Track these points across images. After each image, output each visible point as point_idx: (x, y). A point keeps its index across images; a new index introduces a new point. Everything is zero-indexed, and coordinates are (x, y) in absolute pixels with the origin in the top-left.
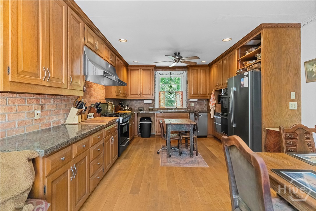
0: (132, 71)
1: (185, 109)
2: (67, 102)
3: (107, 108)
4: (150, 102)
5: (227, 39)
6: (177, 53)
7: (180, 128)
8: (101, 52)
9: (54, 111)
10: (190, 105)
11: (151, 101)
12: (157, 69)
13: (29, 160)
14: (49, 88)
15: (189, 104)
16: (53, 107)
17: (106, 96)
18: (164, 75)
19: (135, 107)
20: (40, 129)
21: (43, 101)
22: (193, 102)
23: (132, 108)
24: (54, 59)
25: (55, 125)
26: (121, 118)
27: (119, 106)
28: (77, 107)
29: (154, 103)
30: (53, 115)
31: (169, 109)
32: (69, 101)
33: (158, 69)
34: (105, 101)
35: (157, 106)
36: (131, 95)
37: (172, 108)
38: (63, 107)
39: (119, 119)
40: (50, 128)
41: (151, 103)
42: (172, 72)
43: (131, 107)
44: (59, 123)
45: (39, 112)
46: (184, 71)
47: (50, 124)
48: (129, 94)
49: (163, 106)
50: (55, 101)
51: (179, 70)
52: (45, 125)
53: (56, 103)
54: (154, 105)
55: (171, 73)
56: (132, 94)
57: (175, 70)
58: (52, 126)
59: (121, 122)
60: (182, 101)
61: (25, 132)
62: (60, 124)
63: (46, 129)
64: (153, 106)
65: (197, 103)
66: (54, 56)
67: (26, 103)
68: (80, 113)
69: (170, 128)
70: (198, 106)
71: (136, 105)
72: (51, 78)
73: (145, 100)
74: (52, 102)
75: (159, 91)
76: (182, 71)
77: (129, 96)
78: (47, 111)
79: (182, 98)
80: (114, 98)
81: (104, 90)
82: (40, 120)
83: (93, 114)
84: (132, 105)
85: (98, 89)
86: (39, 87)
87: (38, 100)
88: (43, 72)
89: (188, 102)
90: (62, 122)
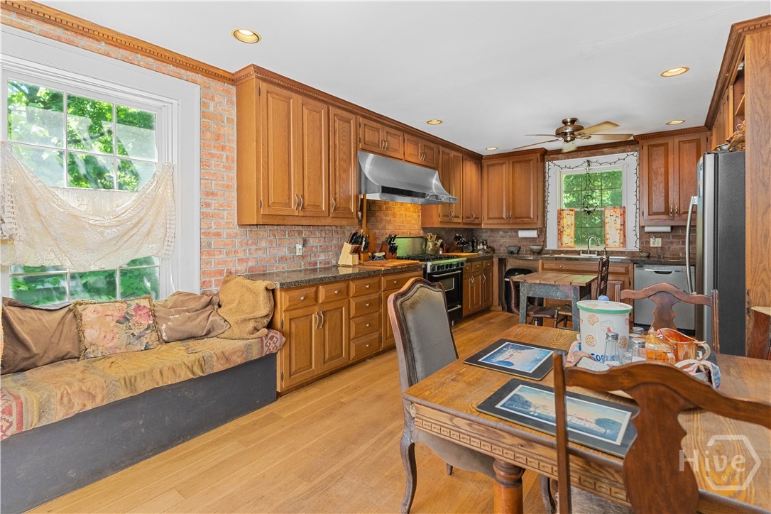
0: (491, 168)
1: (633, 253)
2: (342, 235)
3: (426, 245)
4: (533, 234)
5: (675, 71)
6: (569, 120)
7: (548, 292)
8: (396, 151)
9: (321, 246)
10: (648, 242)
11: (536, 231)
12: (551, 156)
13: (267, 289)
14: (303, 219)
15: (644, 240)
16: (319, 241)
17: (423, 223)
18: (570, 168)
19: (501, 245)
20: (303, 268)
21: (307, 233)
22: (658, 235)
23: (495, 247)
24: (309, 182)
25: (322, 266)
26: (429, 264)
27: (454, 242)
28: (351, 241)
29: (546, 238)
30: (320, 252)
31: (584, 252)
32: (344, 233)
33: (555, 156)
34: (422, 232)
35: (551, 244)
36: (489, 218)
37: (591, 249)
38: (334, 242)
39: (426, 266)
40: (316, 269)
41: (536, 236)
42: (592, 159)
43: (492, 245)
44: (328, 263)
45: (300, 247)
46: (629, 153)
47: (316, 264)
48: (486, 218)
49: (569, 245)
50: (323, 234)
51: (614, 150)
52: (310, 264)
53: (324, 236)
54: (545, 241)
55: (588, 161)
56: (491, 216)
57: (603, 154)
58: (318, 266)
59: (429, 271)
60: (622, 232)
61: (286, 269)
62: (330, 265)
63: (311, 270)
64: (542, 244)
65: (673, 237)
66: (309, 179)
67: (287, 236)
68: (356, 251)
69: (524, 290)
70: (677, 247)
71: (503, 241)
72: (305, 205)
73: (522, 229)
74: (318, 234)
75: (558, 208)
76: (623, 152)
77: (486, 221)
78: (313, 246)
79: (623, 225)
80: (436, 226)
81: (418, 212)
82: (303, 257)
83: (384, 253)
84: (494, 241)
85: (403, 212)
86: (291, 218)
87: (300, 233)
88: (295, 200)
89: (644, 236)
90: (334, 262)
